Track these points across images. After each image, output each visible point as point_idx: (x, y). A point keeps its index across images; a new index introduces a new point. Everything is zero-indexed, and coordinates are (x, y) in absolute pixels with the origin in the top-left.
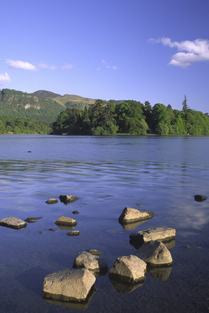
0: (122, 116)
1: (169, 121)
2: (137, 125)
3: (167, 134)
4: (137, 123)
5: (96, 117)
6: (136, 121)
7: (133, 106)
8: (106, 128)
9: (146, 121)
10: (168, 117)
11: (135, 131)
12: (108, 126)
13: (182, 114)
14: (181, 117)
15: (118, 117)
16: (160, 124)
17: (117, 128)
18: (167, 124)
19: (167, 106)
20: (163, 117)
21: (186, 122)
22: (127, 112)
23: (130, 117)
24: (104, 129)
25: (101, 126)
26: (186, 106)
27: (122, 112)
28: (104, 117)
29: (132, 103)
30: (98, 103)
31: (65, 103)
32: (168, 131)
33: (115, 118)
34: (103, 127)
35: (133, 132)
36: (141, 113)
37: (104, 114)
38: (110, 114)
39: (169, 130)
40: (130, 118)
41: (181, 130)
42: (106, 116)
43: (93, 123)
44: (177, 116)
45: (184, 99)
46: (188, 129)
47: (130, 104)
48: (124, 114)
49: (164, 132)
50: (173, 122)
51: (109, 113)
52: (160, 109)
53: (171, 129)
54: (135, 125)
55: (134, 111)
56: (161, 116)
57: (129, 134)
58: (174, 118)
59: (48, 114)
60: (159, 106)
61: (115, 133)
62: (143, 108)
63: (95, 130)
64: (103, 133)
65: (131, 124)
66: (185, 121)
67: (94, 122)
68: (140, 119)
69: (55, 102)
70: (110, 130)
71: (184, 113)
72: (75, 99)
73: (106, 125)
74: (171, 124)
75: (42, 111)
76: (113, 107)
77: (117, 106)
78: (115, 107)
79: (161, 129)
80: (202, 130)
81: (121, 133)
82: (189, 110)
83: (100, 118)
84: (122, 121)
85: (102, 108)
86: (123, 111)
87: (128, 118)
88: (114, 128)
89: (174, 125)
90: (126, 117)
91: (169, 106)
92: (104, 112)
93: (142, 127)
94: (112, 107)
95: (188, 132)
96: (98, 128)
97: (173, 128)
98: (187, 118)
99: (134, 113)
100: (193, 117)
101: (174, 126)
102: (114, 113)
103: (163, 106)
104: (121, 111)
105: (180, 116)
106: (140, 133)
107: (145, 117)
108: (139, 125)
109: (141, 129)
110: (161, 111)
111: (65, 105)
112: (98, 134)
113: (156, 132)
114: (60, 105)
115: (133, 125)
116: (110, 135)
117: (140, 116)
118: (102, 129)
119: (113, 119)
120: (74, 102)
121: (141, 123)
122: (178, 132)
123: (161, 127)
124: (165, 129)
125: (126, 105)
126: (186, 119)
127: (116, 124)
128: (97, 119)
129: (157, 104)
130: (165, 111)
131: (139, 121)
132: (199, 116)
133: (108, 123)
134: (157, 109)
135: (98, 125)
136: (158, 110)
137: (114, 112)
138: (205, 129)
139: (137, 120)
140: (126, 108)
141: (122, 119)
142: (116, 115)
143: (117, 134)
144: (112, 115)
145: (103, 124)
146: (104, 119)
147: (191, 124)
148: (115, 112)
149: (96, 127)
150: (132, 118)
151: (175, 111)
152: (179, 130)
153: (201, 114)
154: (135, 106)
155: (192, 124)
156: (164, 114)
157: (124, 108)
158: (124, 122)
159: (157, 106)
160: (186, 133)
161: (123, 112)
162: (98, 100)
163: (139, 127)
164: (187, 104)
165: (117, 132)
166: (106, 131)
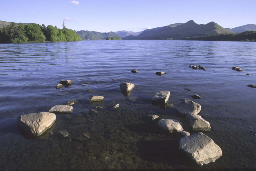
0: (29, 32)
1: (57, 35)
2: (39, 37)
3: (56, 41)
4: (39, 36)
5: (13, 33)
6: (38, 35)
7: (35, 27)
8: (20, 39)
9: (44, 34)
10: (56, 33)
11: (38, 40)
12: (21, 38)
13: (63, 31)
14: (63, 32)
15: (27, 33)
16: (52, 36)
17: (27, 39)
18: (55, 36)
19: (54, 27)
20: (53, 33)
21: (65, 35)
22: (32, 30)
23: (34, 32)
24: (19, 39)
25: (17, 38)
26: (64, 27)
27: (29, 30)
28: (18, 33)
29: (35, 25)
30: (13, 24)
32: (56, 40)
33: (25, 33)
34: (18, 38)
35: (37, 41)
36: (41, 30)
37: (18, 31)
38: (22, 31)
39: (57, 39)
40: (34, 33)
41: (63, 39)
42: (19, 32)
43: (11, 36)
44: (60, 32)
45: (63, 23)
46: (67, 38)
47: (33, 26)
48: (31, 31)
49: (55, 40)
50: (59, 35)
51: (21, 30)
52: (51, 28)
53: (58, 39)
54: (38, 37)
55: (36, 29)
56: (52, 32)
57: (35, 42)
58: (59, 33)
60: (50, 27)
61: (26, 42)
62: (41, 28)
63: (13, 40)
64: (19, 42)
65: (36, 36)
66: (65, 34)
67: (12, 36)
68: (40, 34)
70: (23, 40)
71: (64, 30)
73: (20, 37)
74: (58, 36)
76: (23, 27)
77: (25, 26)
78: (24, 27)
79: (53, 39)
80: (73, 39)
81: (30, 41)
82: (66, 29)
83: (16, 33)
84: (30, 35)
85: (16, 27)
86: (30, 29)
87: (33, 33)
88: (26, 39)
89: (59, 36)
90: (32, 33)
91: (56, 27)
92: (18, 30)
93: (42, 38)
94: (22, 27)
95: (67, 40)
96: (16, 39)
97: (59, 38)
98: (66, 33)
99: (36, 30)
100: (69, 33)
101: (59, 37)
102: (24, 31)
103: (52, 26)
104: (28, 29)
105: (62, 32)
106: (41, 41)
107: (43, 32)
108: (40, 37)
109: (42, 39)
110: (52, 29)
112: (16, 42)
113: (50, 41)
115: (37, 37)
116: (24, 42)
117: (40, 32)
118: (18, 39)
119: (24, 34)
121: (41, 36)
122: (62, 40)
123: (53, 38)
124: (55, 39)
125: (31, 26)
126: (65, 33)
127: (26, 36)
128: (13, 34)
129: (49, 26)
130: (54, 29)
131: (40, 35)
132: (71, 31)
133: (21, 36)
134: (49, 28)
135: (15, 37)
136: (50, 29)
137: (24, 30)
138: (75, 38)
139: (39, 34)
140: (32, 28)
141: (30, 34)
142: (25, 31)
143: (28, 42)
144: (23, 31)
145: (19, 37)
146: (18, 34)
147: (68, 36)
148: (25, 30)
149: (14, 38)
150: (36, 33)
151: (59, 29)
152: (62, 39)
153: (72, 31)
154: (36, 26)
155: (68, 35)
156: (54, 31)
157: (30, 28)
158: (31, 35)
159: (49, 27)
160: (66, 40)
162: (12, 23)
163: (40, 38)
165: (28, 41)
166: (21, 40)
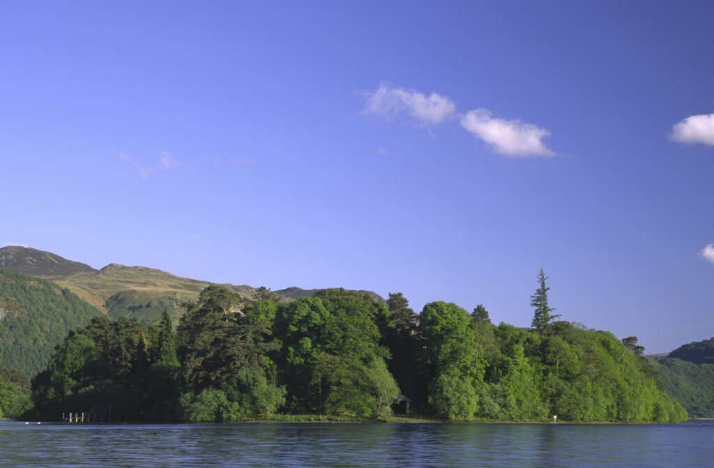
0: (298, 347)
1: (479, 370)
2: (356, 383)
3: (471, 417)
4: (355, 375)
5: (201, 353)
6: (354, 368)
7: (342, 313)
8: (236, 394)
9: (392, 367)
10: (475, 354)
11: (347, 407)
12: (244, 388)
13: (529, 341)
14: (526, 353)
15: (285, 351)
16: (444, 377)
17: (279, 395)
18: (469, 380)
19: (471, 311)
20: (454, 354)
21: (546, 373)
22: (318, 334)
23: (330, 351)
24: (230, 399)
25: (217, 386)
26: (546, 310)
27: (299, 335)
28: (230, 352)
29: (337, 299)
30: (210, 301)
31: (108, 296)
32: (474, 408)
33: (271, 354)
34: (226, 390)
35: (342, 409)
36: (374, 338)
37: (232, 339)
38: (256, 341)
39: (480, 403)
40: (329, 356)
41: (526, 404)
42: (237, 348)
43: (187, 376)
44: (508, 350)
45: (539, 286)
46: (553, 398)
47: (330, 305)
48: (307, 343)
49: (461, 408)
50: (495, 372)
51: (250, 336)
52: (444, 322)
53: (488, 399)
54: (349, 382)
55: (345, 329)
56: (446, 349)
57: (324, 418)
58: (500, 356)
59: (35, 341)
60: (441, 312)
61: (270, 415)
62: (380, 320)
63: (194, 400)
64: (225, 416)
65: (333, 379)
66: (542, 367)
67: (190, 372)
68: (367, 360)
69: (65, 292)
70: (254, 400)
71: (536, 337)
72: (145, 284)
73: (239, 381)
74: (487, 379)
75: (11, 328)
76: (267, 313)
77: (280, 310)
78: (273, 316)
79: (447, 399)
80: (606, 401)
81: (295, 412)
82: (561, 328)
83: (216, 357)
84: (299, 366)
85: (224, 319)
86: (304, 329)
87: (321, 356)
88: (268, 396)
89: (496, 381)
90: (314, 354)
91: (480, 313)
92: (231, 333)
93: (375, 393)
94: (262, 316)
95: (554, 411)
96: (208, 395)
97: (494, 393)
98: (549, 356)
99: (344, 337)
100: (572, 354)
101: (498, 387)
102: (268, 339)
103: (454, 309)
104: (294, 329)
105: (520, 349)
106: (368, 413)
107: (386, 352)
108: (361, 382)
109: (372, 399)
110: (449, 331)
111: (107, 305)
112: (206, 416)
113: (431, 412)
114: (85, 305)
115: (339, 384)
116: (253, 420)
117: (368, 347)
118: (222, 396)
119: (266, 361)
120: (144, 293)
121: (373, 376)
122: (515, 411)
123: (449, 392)
124: (464, 399)
125: (314, 308)
126: (544, 362)
127: (274, 378)
128: (202, 359)
129: (434, 305)
130: (462, 329)
131: (365, 368)
132: (597, 348)
133: (243, 374)
134: (434, 322)
135: (207, 383)
136: (438, 328)
137: (270, 333)
138: (620, 398)
139: (358, 363)
140: (316, 319)
141: (299, 360)
142: (276, 345)
143: (279, 416)
144: (262, 345)
145: (228, 379)
146: (231, 359)
147: (566, 379)
148: (275, 335)
149: (198, 389)
150: (337, 358)
151: (502, 331)
152: (519, 402)
153: (605, 341)
154: (348, 310)
155: (569, 377)
156: (461, 340)
157: (306, 319)
158: (307, 369)
159: (433, 312)
160: (547, 411)
161: (305, 335)
162: (211, 288)
163: (363, 390)
164: (549, 305)
165: (281, 410)
166: (236, 404)
